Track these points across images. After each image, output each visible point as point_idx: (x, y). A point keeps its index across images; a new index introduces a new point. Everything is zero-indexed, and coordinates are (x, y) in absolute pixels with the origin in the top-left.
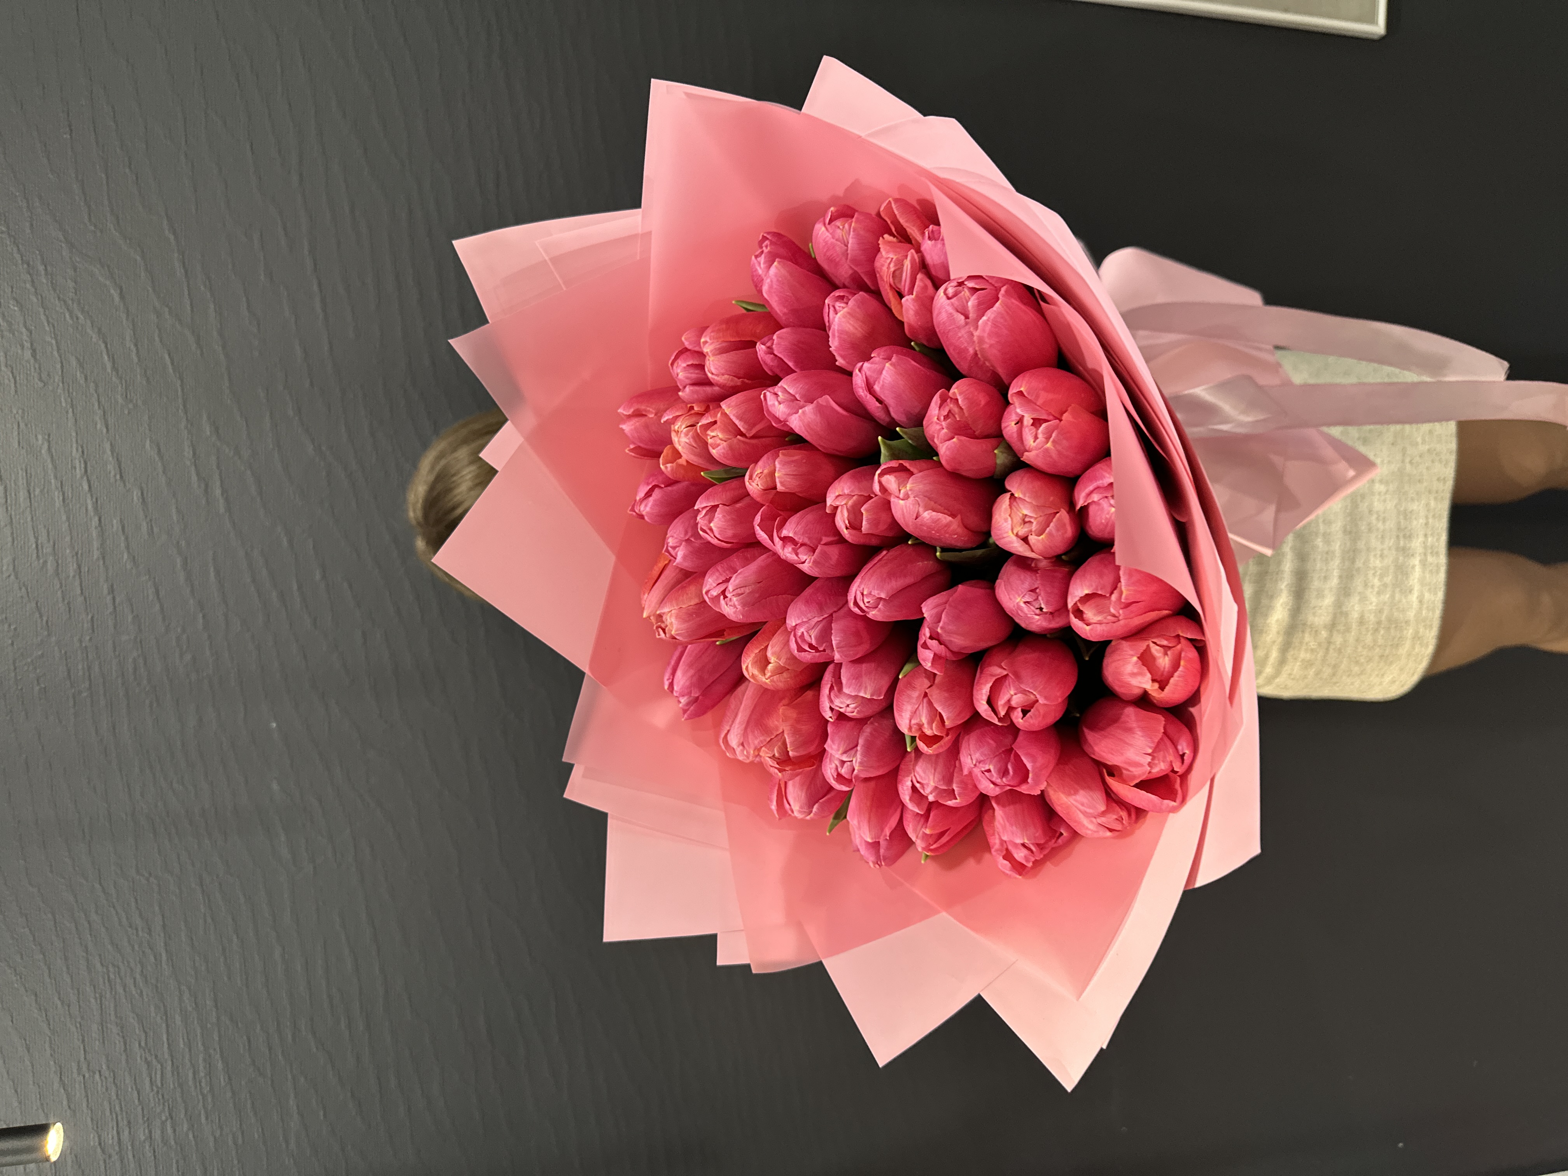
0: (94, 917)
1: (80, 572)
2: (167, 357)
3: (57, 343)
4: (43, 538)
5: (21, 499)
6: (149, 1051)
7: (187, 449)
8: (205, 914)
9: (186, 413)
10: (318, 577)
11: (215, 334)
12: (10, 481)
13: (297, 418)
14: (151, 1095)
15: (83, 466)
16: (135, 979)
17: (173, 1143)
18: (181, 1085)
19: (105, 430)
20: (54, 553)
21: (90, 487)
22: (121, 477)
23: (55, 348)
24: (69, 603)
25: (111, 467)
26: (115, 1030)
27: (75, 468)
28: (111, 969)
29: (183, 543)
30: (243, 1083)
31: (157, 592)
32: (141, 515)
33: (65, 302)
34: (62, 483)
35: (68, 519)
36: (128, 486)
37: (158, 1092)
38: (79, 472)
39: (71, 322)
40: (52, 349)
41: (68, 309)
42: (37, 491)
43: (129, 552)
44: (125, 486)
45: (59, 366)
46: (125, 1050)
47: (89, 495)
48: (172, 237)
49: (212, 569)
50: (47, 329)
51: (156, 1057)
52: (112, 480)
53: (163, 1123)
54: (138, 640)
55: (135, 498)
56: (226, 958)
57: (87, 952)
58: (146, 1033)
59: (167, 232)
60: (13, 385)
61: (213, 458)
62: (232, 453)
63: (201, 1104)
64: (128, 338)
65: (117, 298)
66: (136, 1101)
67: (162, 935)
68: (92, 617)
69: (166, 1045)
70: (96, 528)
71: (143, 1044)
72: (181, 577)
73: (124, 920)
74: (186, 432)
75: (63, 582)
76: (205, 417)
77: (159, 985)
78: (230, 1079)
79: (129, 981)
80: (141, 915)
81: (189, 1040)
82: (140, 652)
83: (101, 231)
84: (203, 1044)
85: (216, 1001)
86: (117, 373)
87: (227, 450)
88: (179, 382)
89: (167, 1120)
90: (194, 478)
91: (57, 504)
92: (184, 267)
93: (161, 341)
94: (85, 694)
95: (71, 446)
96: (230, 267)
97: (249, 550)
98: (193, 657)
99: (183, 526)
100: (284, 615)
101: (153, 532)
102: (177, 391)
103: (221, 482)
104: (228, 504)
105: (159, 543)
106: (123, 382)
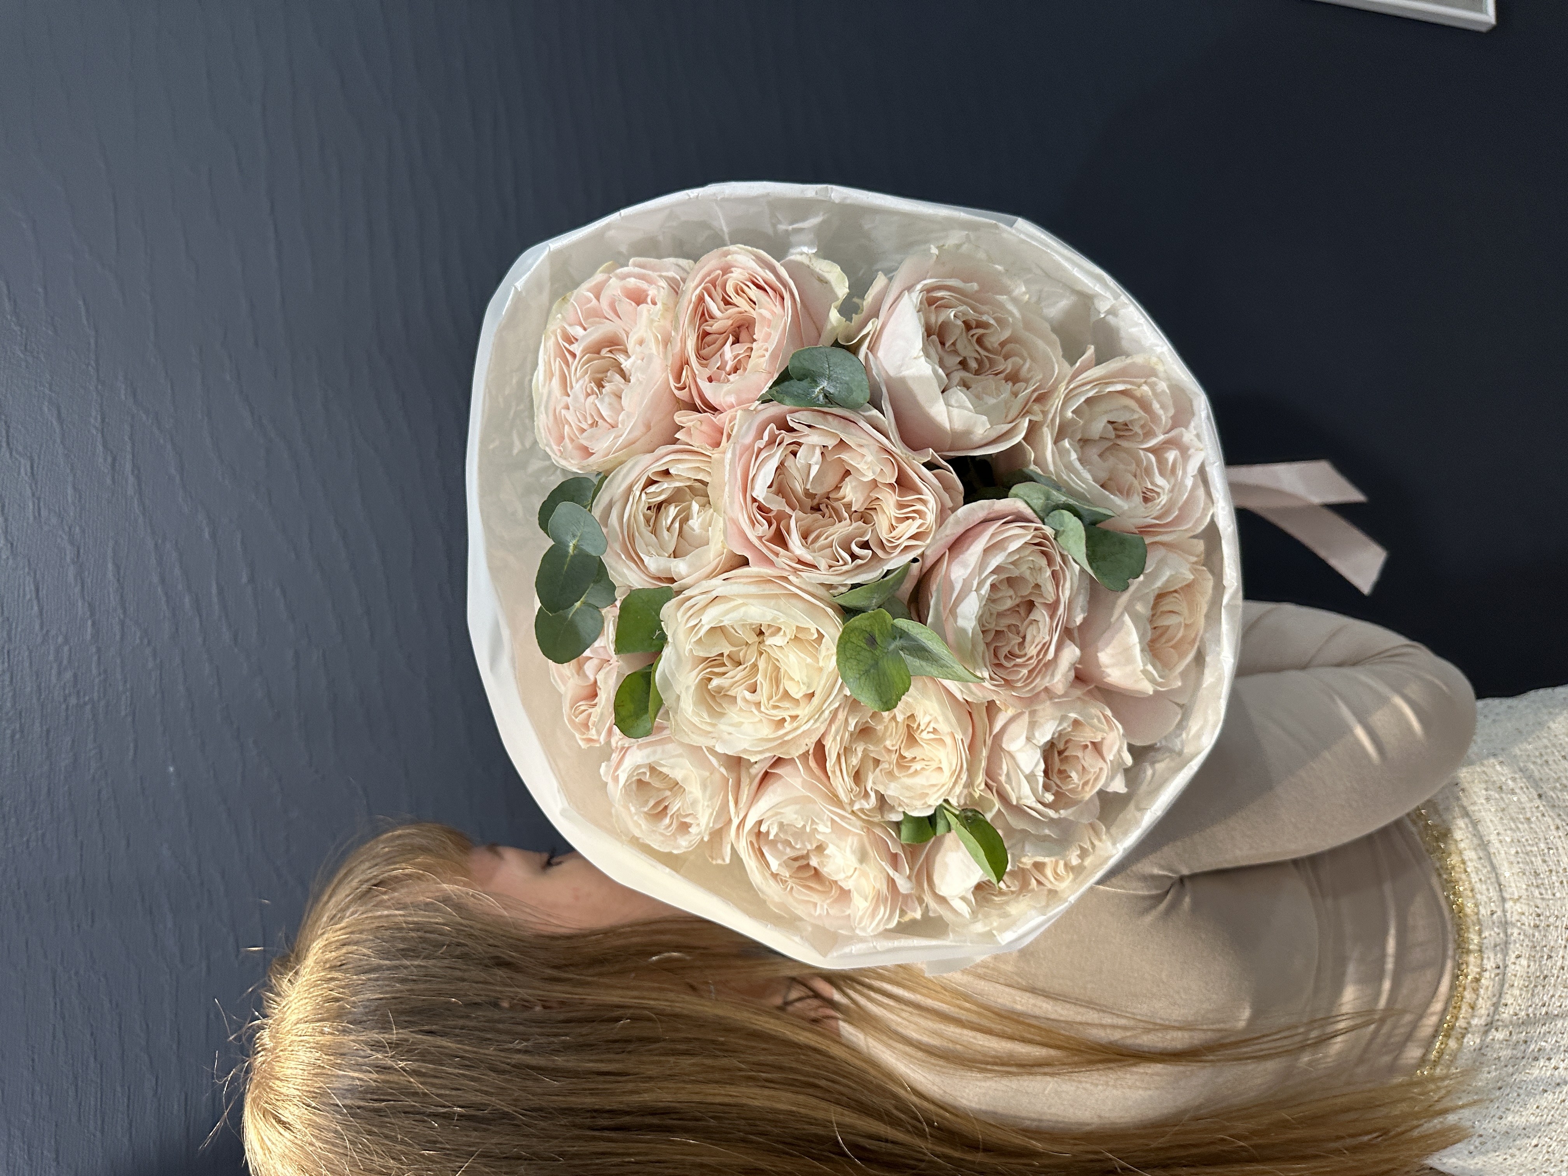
2: (81, 303)
8: (54, 1026)
9: (98, 371)
10: (244, 580)
11: (143, 279)
13: (234, 383)
22: (8, 444)
29: (77, 530)
31: (37, 590)
32: (29, 492)
48: (103, 166)
49: (110, 566)
61: (127, 427)
62: (150, 422)
64: (36, 280)
65: (28, 233)
72: (71, 571)
74: (95, 393)
76: (121, 377)
82: (6, 664)
85: (57, 1152)
86: (18, 319)
87: (144, 418)
88: (93, 334)
90: (100, 448)
92: (114, 201)
93: (76, 285)
97: (160, 541)
98: (75, 676)
99: (78, 509)
100: (198, 625)
101: (39, 514)
102: (89, 344)
103: (133, 456)
104: (139, 485)
105: (46, 528)
106: (24, 331)
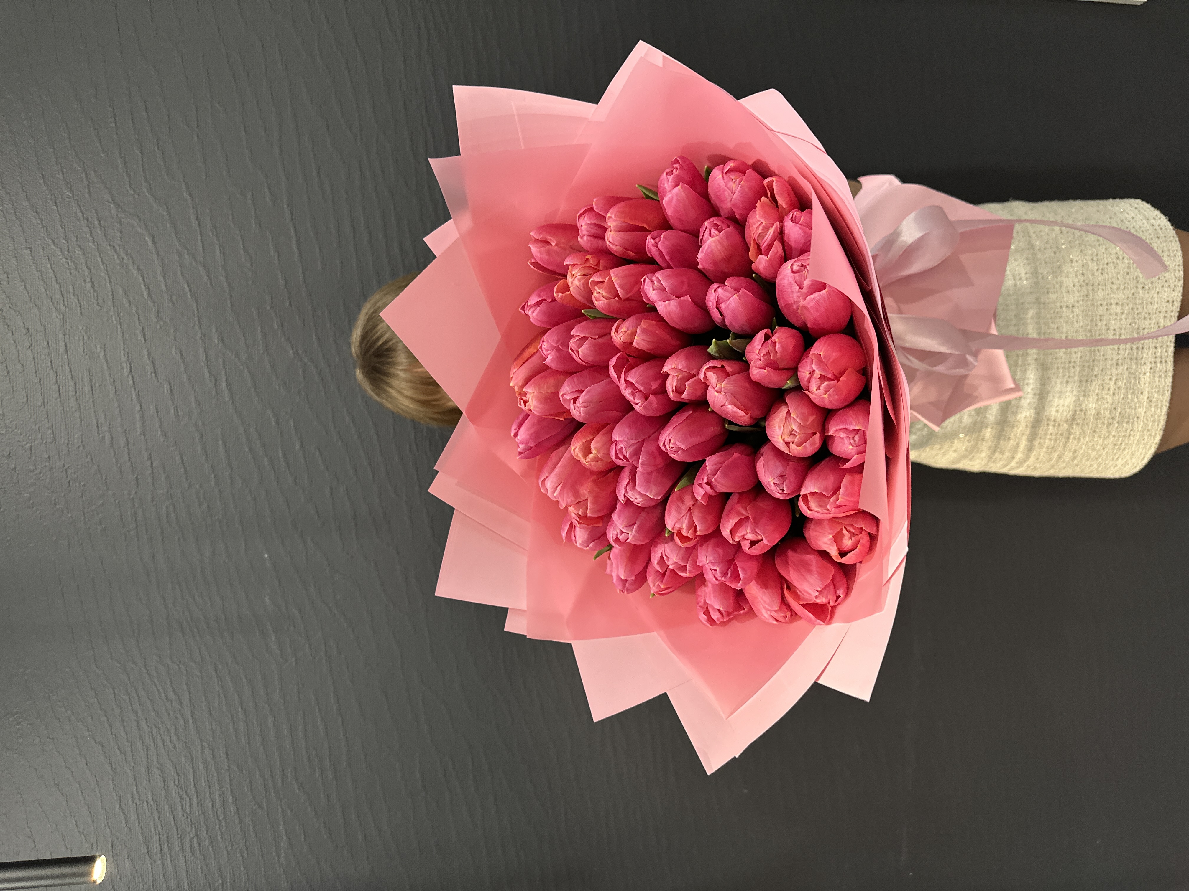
0: (142, 692)
1: (128, 443)
2: (186, 286)
3: (109, 277)
4: (102, 419)
5: (87, 393)
6: (181, 787)
7: (201, 354)
8: (219, 692)
9: (200, 327)
10: (297, 447)
11: (220, 268)
12: (78, 379)
13: (280, 330)
14: (183, 819)
15: (128, 366)
16: (170, 737)
17: (198, 854)
18: (203, 813)
19: (143, 341)
20: (110, 430)
21: (134, 383)
22: (156, 375)
23: (108, 281)
24: (121, 467)
25: (149, 368)
26: (157, 772)
27: (123, 369)
28: (154, 728)
29: (200, 423)
30: (247, 813)
31: (182, 459)
32: (170, 403)
33: (114, 247)
34: (114, 379)
35: (119, 406)
36: (160, 381)
37: (187, 818)
38: (126, 371)
39: (117, 261)
40: (106, 282)
41: (116, 252)
42: (97, 385)
43: (162, 430)
44: (158, 381)
45: (110, 294)
46: (164, 787)
47: (133, 389)
48: (188, 197)
49: (220, 442)
50: (102, 267)
51: (186, 792)
52: (149, 377)
53: (192, 839)
54: (169, 493)
55: (165, 389)
56: (234, 723)
57: (137, 717)
58: (178, 775)
59: (185, 194)
60: (79, 309)
61: (220, 360)
62: (233, 357)
63: (217, 828)
64: (158, 273)
65: (150, 244)
66: (173, 823)
67: (189, 705)
68: (137, 477)
69: (193, 785)
70: (139, 412)
71: (177, 783)
72: (199, 448)
73: (163, 695)
74: (201, 341)
75: (116, 450)
76: (214, 330)
77: (187, 742)
78: (238, 809)
79: (167, 739)
80: (174, 691)
81: (208, 781)
82: (170, 501)
83: (139, 195)
84: (219, 785)
85: (227, 754)
86: (152, 299)
87: (230, 354)
88: (195, 305)
89: (194, 837)
90: (207, 375)
91: (111, 396)
92: (197, 219)
93: (182, 275)
94: (132, 532)
95: (121, 353)
96: (230, 218)
97: (247, 427)
98: (208, 506)
99: (199, 410)
100: (273, 475)
101: (178, 415)
102: (194, 311)
103: (226, 377)
104: (232, 394)
105: (182, 423)
106: (156, 305)
